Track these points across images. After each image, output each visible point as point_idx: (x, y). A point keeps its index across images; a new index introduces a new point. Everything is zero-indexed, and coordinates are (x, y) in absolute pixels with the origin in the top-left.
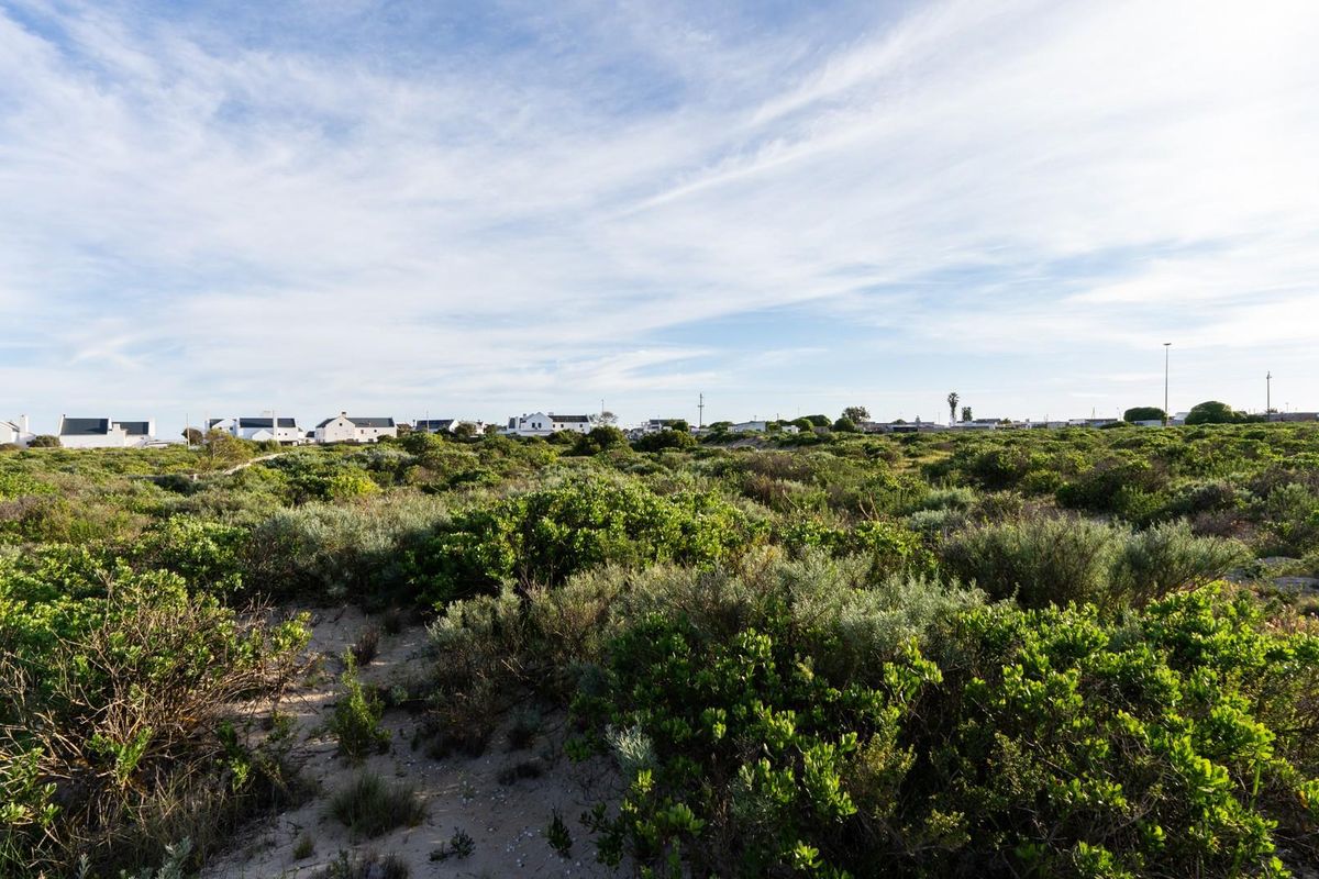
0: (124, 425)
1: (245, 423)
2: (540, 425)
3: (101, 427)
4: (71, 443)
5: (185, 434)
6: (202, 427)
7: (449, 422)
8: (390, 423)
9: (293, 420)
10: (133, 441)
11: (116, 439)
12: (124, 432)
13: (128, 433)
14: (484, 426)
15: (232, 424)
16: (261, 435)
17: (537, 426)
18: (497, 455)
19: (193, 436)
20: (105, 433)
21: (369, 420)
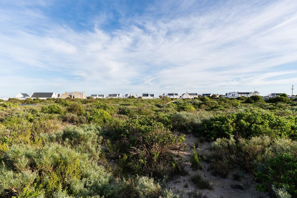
0: (151, 95)
1: (169, 94)
2: (234, 95)
3: (147, 95)
4: (144, 98)
5: (159, 97)
6: (162, 95)
7: (210, 94)
8: (197, 94)
9: (177, 94)
10: (151, 98)
11: (150, 97)
12: (150, 96)
13: (151, 96)
14: (219, 95)
15: (167, 95)
16: (172, 97)
17: (233, 95)
18: (223, 102)
19: (160, 97)
20: (148, 96)
21: (192, 94)
